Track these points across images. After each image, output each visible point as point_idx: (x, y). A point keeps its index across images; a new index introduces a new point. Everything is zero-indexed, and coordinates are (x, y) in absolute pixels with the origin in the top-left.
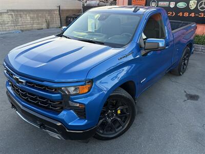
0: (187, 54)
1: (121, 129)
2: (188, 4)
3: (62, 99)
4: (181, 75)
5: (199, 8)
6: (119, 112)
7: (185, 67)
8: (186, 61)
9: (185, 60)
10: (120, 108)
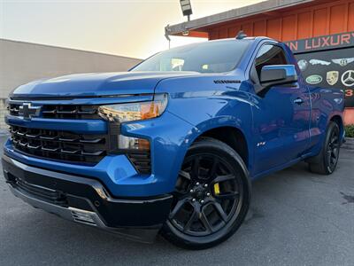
0: (336, 138)
1: (222, 228)
2: (324, 77)
3: (107, 132)
4: (328, 173)
5: (343, 82)
6: (217, 190)
7: (334, 160)
8: (335, 150)
9: (332, 147)
10: (219, 178)
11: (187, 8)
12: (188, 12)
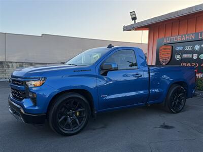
0: (182, 94)
3: (25, 90)
6: (78, 114)
7: (181, 106)
8: (183, 100)
10: (80, 110)
11: (134, 16)
12: (134, 19)
